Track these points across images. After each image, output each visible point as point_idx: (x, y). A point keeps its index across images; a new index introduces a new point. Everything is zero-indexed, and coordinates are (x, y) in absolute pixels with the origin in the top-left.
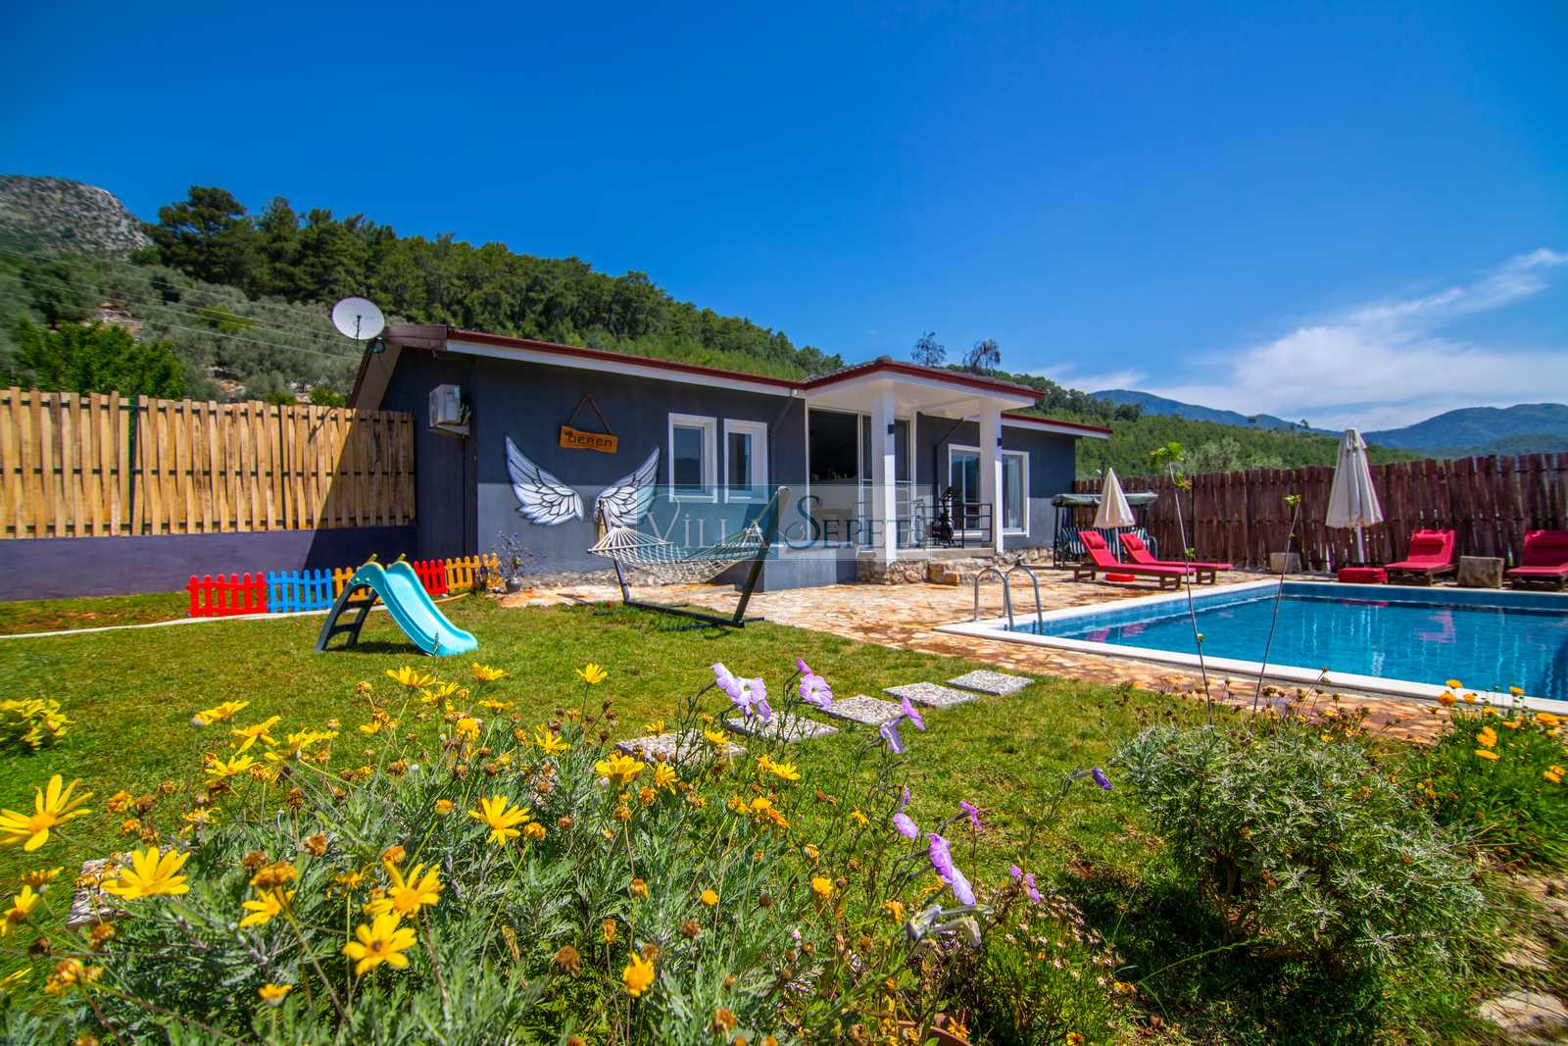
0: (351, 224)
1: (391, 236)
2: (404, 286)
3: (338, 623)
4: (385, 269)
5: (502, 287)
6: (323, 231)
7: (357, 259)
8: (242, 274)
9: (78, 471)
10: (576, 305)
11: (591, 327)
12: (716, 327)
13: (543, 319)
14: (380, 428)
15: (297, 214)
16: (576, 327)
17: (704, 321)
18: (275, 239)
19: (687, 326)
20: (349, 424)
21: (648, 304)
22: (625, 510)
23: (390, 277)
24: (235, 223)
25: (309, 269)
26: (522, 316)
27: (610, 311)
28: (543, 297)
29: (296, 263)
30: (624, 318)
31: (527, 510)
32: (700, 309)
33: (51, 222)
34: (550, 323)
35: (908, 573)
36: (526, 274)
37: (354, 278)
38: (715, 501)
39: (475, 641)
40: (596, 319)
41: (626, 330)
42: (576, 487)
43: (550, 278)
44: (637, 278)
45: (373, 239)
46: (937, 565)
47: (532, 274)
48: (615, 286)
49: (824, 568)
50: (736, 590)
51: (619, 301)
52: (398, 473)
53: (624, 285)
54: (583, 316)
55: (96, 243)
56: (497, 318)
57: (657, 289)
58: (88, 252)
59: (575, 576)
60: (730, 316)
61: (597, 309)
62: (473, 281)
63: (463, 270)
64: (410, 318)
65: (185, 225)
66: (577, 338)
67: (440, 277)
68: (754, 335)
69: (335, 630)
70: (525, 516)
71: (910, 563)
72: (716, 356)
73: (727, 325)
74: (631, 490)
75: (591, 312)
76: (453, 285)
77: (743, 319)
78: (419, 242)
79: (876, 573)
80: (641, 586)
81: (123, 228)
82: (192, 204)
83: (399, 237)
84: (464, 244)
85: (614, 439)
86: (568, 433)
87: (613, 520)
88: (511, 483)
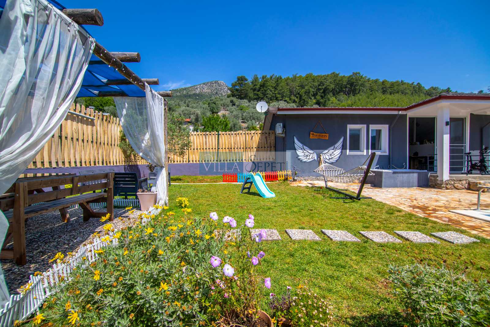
0: (271, 77)
1: (281, 78)
2: (284, 92)
3: (245, 187)
4: (279, 88)
5: (311, 87)
6: (265, 81)
7: (272, 86)
8: (248, 96)
9: (209, 149)
10: (334, 88)
11: (339, 94)
12: (388, 86)
13: (323, 94)
14: (267, 135)
15: (259, 78)
16: (334, 95)
17: (383, 85)
18: (254, 86)
19: (376, 87)
20: (260, 135)
21: (360, 83)
22: (331, 157)
23: (280, 90)
24: (246, 83)
25: (261, 92)
26: (317, 94)
27: (346, 87)
28: (323, 87)
29: (259, 91)
30: (351, 89)
31: (300, 157)
32: (381, 80)
33: (214, 91)
34: (325, 95)
35: (456, 185)
36: (318, 81)
37: (272, 92)
38: (365, 154)
39: (274, 194)
40: (341, 91)
41: (352, 93)
42: (315, 150)
43: (325, 81)
44: (356, 74)
45: (276, 80)
46: (474, 182)
47: (320, 81)
48: (348, 79)
49: (411, 181)
50: (371, 186)
51: (349, 84)
52: (271, 147)
53: (351, 78)
54: (336, 91)
55: (221, 94)
56: (309, 96)
57: (363, 76)
58: (220, 96)
59: (314, 177)
60: (394, 80)
61: (341, 88)
62: (302, 87)
63: (299, 84)
64: (285, 101)
65: (236, 86)
66: (334, 98)
67: (293, 87)
68: (406, 86)
69: (244, 188)
70: (299, 159)
71: (458, 181)
72: (387, 97)
73: (392, 84)
74: (333, 151)
75: (339, 89)
76: (297, 89)
77: (400, 81)
78: (288, 78)
79: (438, 184)
80: (336, 182)
81: (226, 90)
82: (237, 81)
83: (283, 78)
84: (300, 76)
85: (327, 135)
86: (313, 134)
87: (326, 161)
88: (295, 150)
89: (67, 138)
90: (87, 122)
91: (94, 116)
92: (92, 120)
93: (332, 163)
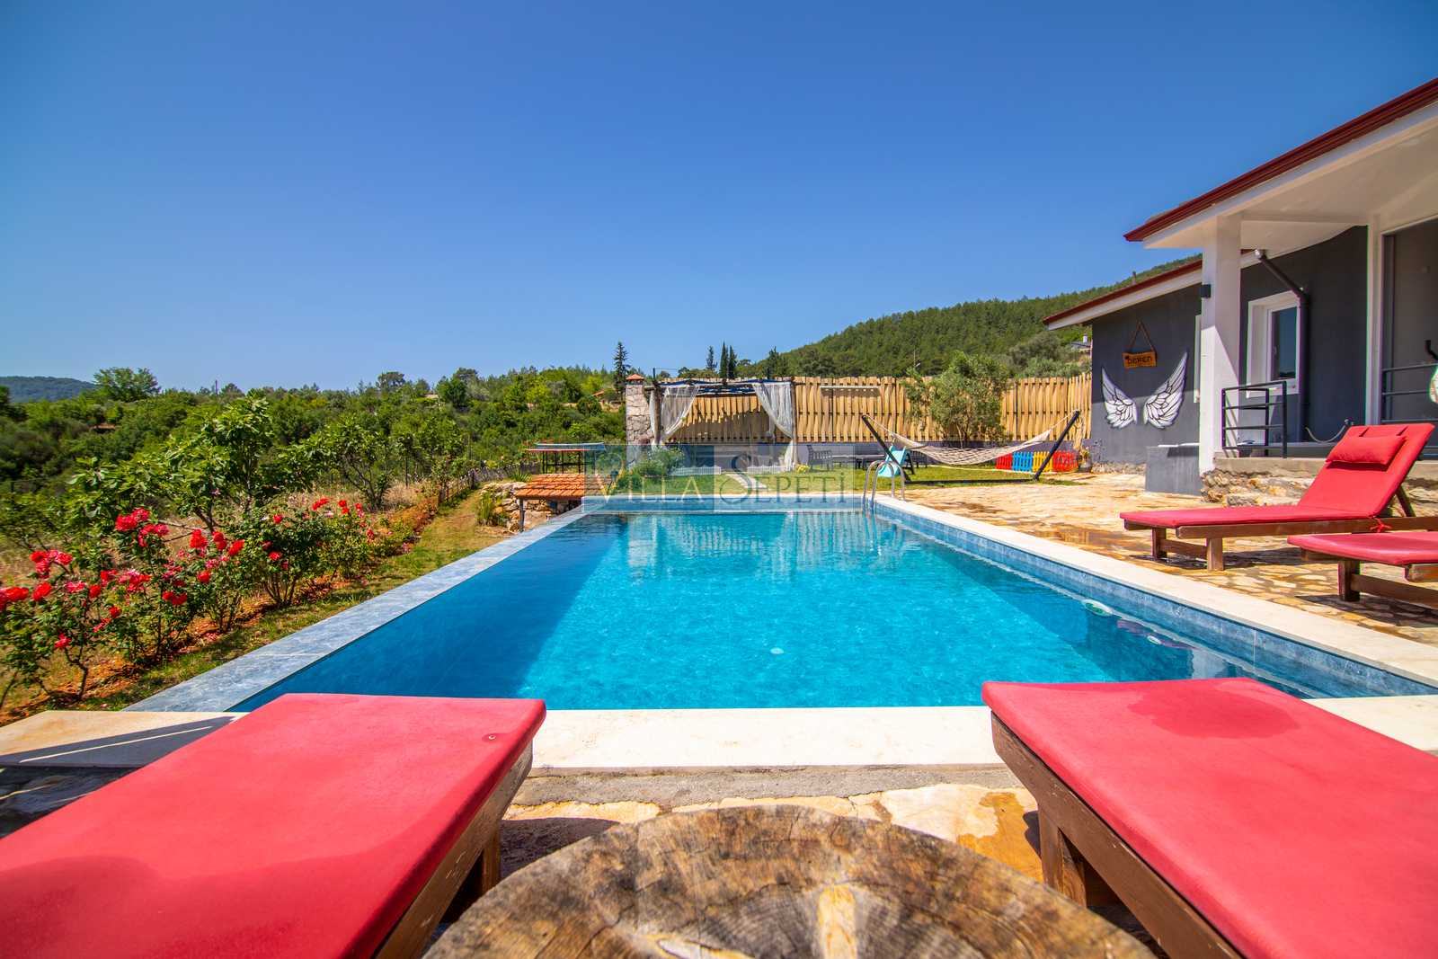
22: (1161, 413)
70: (1109, 422)
74: (1166, 395)
85: (1153, 354)
86: (1127, 358)
87: (1154, 422)
88: (1103, 400)
89: (838, 414)
90: (868, 393)
91: (878, 385)
92: (876, 390)
93: (1164, 428)
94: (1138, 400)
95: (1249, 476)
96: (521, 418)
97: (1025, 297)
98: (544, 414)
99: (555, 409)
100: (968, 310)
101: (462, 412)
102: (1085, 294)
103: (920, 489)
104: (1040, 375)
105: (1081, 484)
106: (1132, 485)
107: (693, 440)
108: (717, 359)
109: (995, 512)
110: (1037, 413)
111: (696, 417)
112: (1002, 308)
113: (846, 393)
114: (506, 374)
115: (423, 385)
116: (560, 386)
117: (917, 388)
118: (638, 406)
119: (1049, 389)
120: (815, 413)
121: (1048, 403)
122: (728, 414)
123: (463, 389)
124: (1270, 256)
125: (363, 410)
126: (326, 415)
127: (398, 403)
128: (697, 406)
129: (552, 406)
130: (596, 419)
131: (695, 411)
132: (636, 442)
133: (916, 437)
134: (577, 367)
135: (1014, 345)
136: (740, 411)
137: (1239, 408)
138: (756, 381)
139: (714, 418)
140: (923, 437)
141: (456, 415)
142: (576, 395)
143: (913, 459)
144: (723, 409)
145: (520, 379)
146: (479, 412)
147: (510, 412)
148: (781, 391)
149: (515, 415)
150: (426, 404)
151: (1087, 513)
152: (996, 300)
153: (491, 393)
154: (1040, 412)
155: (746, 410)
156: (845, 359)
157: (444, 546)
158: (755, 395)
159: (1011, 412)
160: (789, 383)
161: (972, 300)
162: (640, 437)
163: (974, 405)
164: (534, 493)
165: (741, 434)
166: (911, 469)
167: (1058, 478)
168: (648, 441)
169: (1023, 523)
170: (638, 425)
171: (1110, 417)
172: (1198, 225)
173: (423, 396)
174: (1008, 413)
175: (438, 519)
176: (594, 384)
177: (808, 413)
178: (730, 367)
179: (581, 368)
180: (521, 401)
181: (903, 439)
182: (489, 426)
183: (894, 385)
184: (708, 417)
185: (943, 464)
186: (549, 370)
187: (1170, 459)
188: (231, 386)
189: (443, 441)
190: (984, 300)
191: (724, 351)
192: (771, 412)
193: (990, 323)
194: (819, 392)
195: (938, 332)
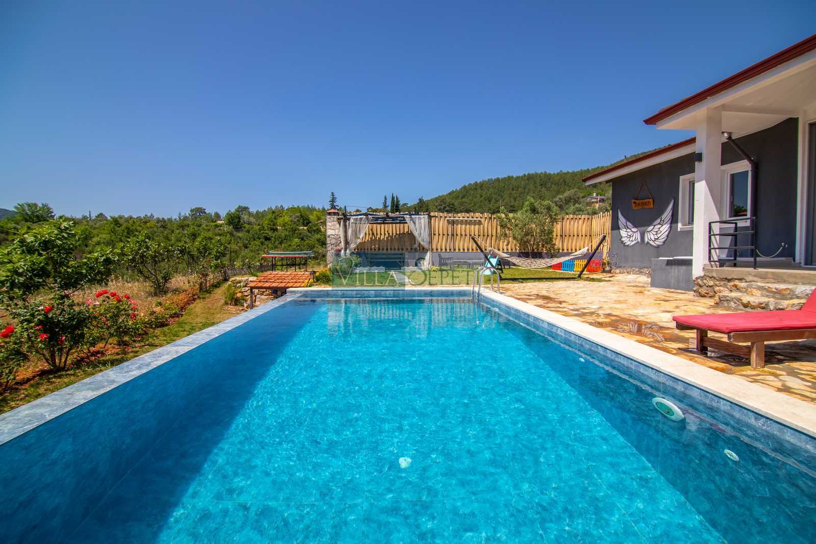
22: (656, 237)
35: (717, 289)
70: (622, 242)
74: (659, 226)
85: (651, 201)
86: (635, 203)
87: (651, 243)
88: (619, 229)
89: (457, 235)
90: (475, 223)
91: (481, 218)
92: (480, 221)
93: (658, 247)
94: (642, 229)
95: (729, 280)
96: (274, 235)
97: (561, 171)
98: (287, 233)
99: (294, 230)
100: (530, 178)
101: (238, 231)
102: (594, 170)
103: (509, 283)
104: (574, 214)
105: (607, 281)
106: (639, 282)
107: (369, 250)
108: (389, 203)
109: (560, 303)
110: (574, 236)
111: (371, 236)
112: (548, 177)
113: (462, 222)
114: (266, 210)
115: (218, 216)
116: (297, 217)
117: (505, 220)
118: (333, 229)
119: (581, 222)
120: (443, 235)
121: (580, 230)
122: (391, 235)
123: (239, 218)
124: (734, 137)
125: (178, 229)
126: (155, 232)
127: (200, 226)
128: (372, 230)
129: (292, 228)
130: (318, 236)
131: (371, 232)
132: (333, 251)
133: (503, 249)
134: (308, 206)
135: (556, 198)
136: (398, 233)
137: (720, 235)
138: (407, 214)
139: (382, 237)
140: (507, 249)
141: (235, 233)
142: (306, 222)
143: (502, 263)
144: (388, 231)
145: (273, 212)
146: (248, 231)
147: (267, 232)
148: (422, 221)
149: (270, 233)
150: (217, 226)
151: (623, 306)
152: (545, 172)
153: (257, 221)
154: (576, 235)
155: (402, 232)
156: (462, 204)
157: (199, 320)
158: (406, 223)
159: (559, 235)
160: (427, 216)
161: (532, 172)
162: (335, 248)
163: (538, 230)
164: (260, 285)
165: (398, 247)
166: (501, 269)
167: (591, 277)
168: (340, 251)
169: (584, 314)
170: (333, 241)
171: (623, 239)
172: (693, 114)
173: (215, 222)
174: (557, 236)
175: (198, 301)
176: (317, 216)
177: (439, 234)
178: (396, 207)
179: (310, 207)
180: (274, 225)
181: (496, 251)
182: (254, 239)
183: (491, 218)
184: (379, 236)
185: (519, 266)
186: (292, 208)
187: (668, 267)
188: (101, 214)
189: (211, 250)
190: (539, 172)
191: (393, 198)
192: (416, 234)
193: (542, 185)
194: (446, 221)
195: (513, 190)
